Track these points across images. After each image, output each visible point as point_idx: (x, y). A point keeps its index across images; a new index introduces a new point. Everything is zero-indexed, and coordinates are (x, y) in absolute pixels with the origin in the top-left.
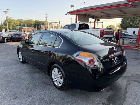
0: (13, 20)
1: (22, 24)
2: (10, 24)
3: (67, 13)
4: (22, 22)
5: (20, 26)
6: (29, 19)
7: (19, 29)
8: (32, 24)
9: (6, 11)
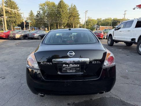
0: (92, 20)
1: (100, 23)
2: (89, 23)
3: (136, 7)
4: (100, 22)
5: (97, 26)
6: (107, 18)
7: (96, 28)
8: (109, 23)
9: (86, 12)
